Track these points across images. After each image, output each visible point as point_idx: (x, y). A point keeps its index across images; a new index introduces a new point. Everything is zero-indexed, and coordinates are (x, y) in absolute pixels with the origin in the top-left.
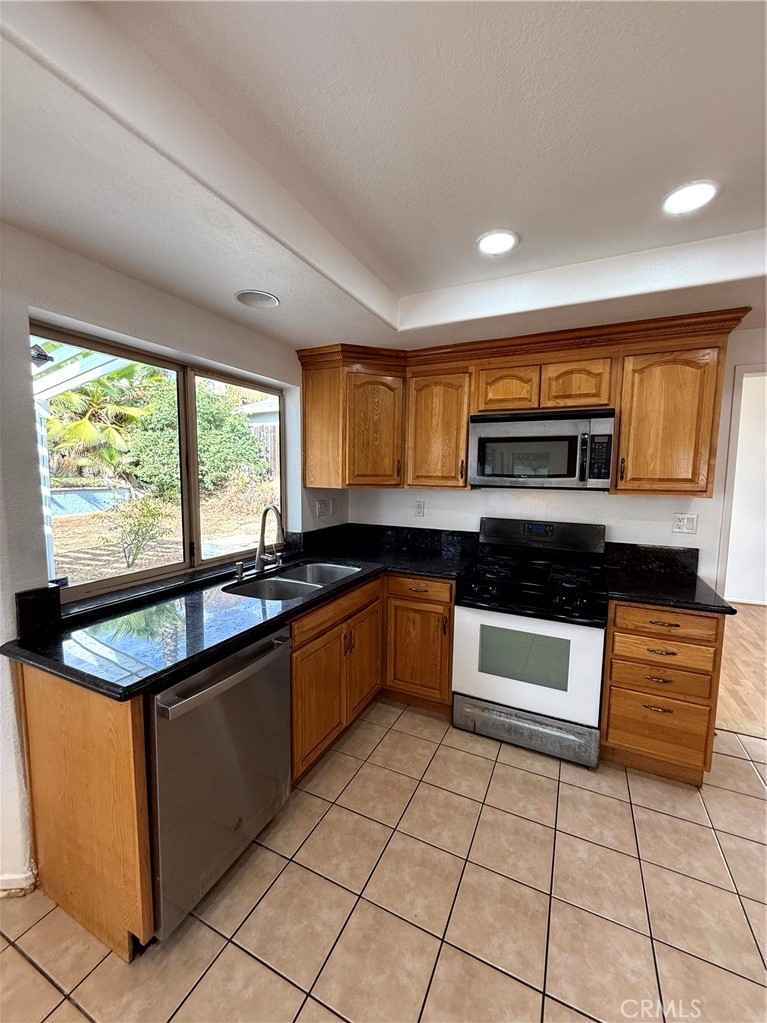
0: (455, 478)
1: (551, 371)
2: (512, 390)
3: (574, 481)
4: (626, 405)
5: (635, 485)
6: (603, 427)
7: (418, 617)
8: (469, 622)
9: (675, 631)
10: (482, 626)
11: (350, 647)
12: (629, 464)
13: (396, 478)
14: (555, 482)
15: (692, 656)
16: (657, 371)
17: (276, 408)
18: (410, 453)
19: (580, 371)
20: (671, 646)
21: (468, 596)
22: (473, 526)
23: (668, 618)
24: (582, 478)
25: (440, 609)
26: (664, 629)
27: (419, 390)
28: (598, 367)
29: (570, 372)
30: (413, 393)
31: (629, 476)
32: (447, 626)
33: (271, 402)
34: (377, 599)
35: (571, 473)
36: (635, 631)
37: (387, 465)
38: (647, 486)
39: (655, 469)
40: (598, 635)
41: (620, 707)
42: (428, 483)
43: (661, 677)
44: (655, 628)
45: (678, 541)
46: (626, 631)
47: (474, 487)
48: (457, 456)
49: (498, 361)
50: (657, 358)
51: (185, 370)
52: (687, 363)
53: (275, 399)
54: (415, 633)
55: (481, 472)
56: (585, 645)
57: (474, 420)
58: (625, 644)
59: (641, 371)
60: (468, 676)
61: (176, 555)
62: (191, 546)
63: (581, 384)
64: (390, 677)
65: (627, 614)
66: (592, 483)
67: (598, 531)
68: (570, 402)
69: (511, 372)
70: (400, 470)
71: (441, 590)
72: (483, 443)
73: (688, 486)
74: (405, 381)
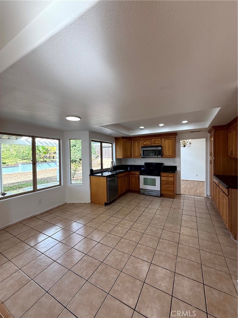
0: (140, 156)
1: (153, 140)
2: (147, 143)
3: (156, 156)
4: (163, 145)
5: (165, 156)
6: (160, 148)
7: (134, 177)
8: (142, 177)
9: (169, 176)
10: (144, 178)
11: (124, 180)
12: (164, 153)
13: (131, 157)
14: (154, 156)
15: (171, 179)
16: (167, 140)
17: (111, 146)
18: (133, 153)
19: (157, 140)
20: (169, 178)
21: (142, 173)
22: (143, 164)
23: (168, 174)
24: (157, 156)
25: (138, 176)
26: (167, 176)
27: (134, 143)
28: (159, 140)
29: (155, 140)
30: (133, 143)
31: (164, 155)
32: (139, 178)
33: (110, 145)
34: (128, 175)
35: (156, 155)
36: (164, 177)
37: (129, 154)
38: (166, 156)
39: (167, 154)
40: (159, 177)
41: (163, 187)
42: (136, 157)
43: (168, 183)
44: (166, 176)
45: (174, 165)
46: (163, 176)
47: (143, 158)
48: (140, 153)
49: (145, 138)
50: (166, 139)
51: (101, 143)
52: (170, 139)
53: (111, 145)
54: (134, 180)
55: (143, 155)
56: (158, 179)
57: (142, 147)
58: (163, 178)
59: (165, 140)
60: (142, 186)
61: (100, 168)
62: (102, 167)
63: (157, 142)
64: (130, 188)
65: (163, 174)
66: (159, 156)
67: (162, 164)
68: (156, 145)
69: (148, 140)
70: (131, 155)
71: (138, 173)
72: (143, 151)
73: (171, 156)
74: (131, 141)
